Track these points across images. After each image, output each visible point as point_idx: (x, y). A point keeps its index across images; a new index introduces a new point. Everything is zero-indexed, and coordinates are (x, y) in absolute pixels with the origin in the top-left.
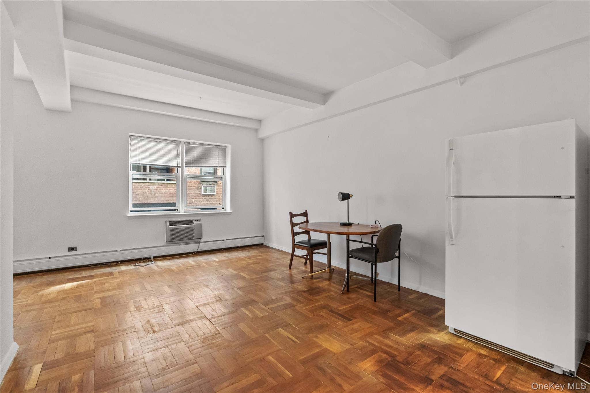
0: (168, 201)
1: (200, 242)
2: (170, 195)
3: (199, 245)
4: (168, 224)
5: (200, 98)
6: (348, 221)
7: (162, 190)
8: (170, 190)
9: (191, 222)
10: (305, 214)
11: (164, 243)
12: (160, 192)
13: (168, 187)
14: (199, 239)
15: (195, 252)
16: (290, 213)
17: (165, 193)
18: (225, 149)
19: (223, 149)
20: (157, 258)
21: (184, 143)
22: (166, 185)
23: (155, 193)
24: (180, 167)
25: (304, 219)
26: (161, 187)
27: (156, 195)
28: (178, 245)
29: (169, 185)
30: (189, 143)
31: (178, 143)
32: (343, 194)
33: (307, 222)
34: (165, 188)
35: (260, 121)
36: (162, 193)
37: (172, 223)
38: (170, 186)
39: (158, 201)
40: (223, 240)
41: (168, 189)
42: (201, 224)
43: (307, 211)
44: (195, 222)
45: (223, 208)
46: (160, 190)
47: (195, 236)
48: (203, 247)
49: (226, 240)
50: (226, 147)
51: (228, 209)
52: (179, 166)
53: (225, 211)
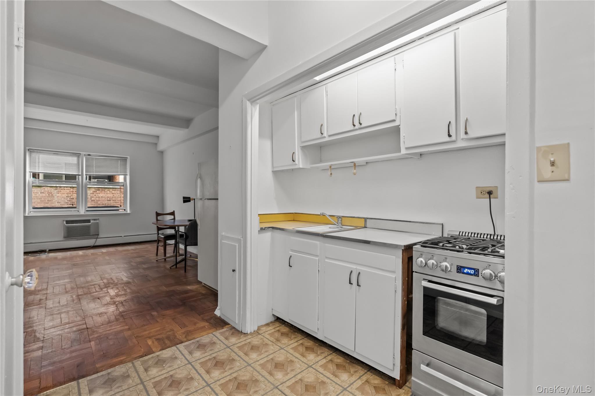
0: (105, 204)
1: (97, 238)
2: (107, 199)
3: (96, 240)
4: (65, 222)
6: (195, 218)
7: (99, 195)
8: (107, 194)
9: (89, 221)
10: (173, 214)
11: (61, 238)
12: (96, 196)
13: (106, 191)
14: (97, 236)
15: (91, 246)
16: (156, 212)
17: (102, 197)
18: (126, 160)
19: (124, 160)
20: (52, 251)
21: (84, 155)
22: (103, 189)
23: (91, 197)
24: (80, 175)
25: (172, 217)
26: (98, 191)
27: (93, 199)
28: (75, 240)
29: (106, 190)
30: (89, 155)
31: (78, 155)
32: (184, 198)
33: (174, 219)
34: (102, 192)
35: (158, 137)
36: (99, 197)
37: (68, 222)
38: (108, 190)
39: (95, 204)
40: (121, 236)
41: (105, 194)
42: (98, 223)
43: (174, 211)
44: (92, 221)
45: (125, 210)
46: (96, 195)
47: (92, 231)
48: (99, 242)
49: (124, 236)
50: (127, 158)
51: (129, 212)
53: (127, 212)
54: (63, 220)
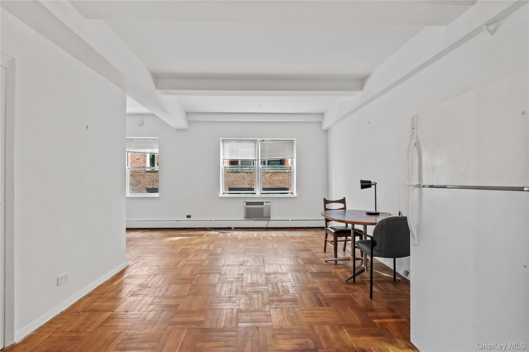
0: (278, 186)
1: (269, 220)
2: (280, 181)
3: (268, 222)
4: (245, 204)
5: (260, 105)
6: (376, 210)
7: (274, 178)
8: (279, 177)
9: (262, 203)
10: (343, 201)
11: (243, 218)
12: (272, 179)
13: (279, 175)
14: (269, 218)
15: (265, 227)
16: (324, 199)
17: (276, 180)
18: (293, 142)
19: (292, 142)
20: (237, 229)
21: (260, 142)
22: (277, 173)
23: (269, 180)
25: (342, 206)
26: (273, 175)
27: (270, 181)
28: (252, 221)
29: (279, 174)
30: (263, 141)
31: (255, 141)
33: (345, 208)
34: (276, 176)
35: (323, 114)
36: (274, 180)
37: (248, 204)
38: (280, 174)
39: (271, 186)
40: (289, 220)
41: (278, 177)
42: (269, 206)
43: (345, 198)
44: (265, 204)
45: (292, 193)
46: (272, 178)
47: (265, 215)
48: (272, 224)
49: (291, 220)
50: (294, 140)
51: (295, 195)
52: (256, 159)
53: (294, 195)
54: (244, 202)
